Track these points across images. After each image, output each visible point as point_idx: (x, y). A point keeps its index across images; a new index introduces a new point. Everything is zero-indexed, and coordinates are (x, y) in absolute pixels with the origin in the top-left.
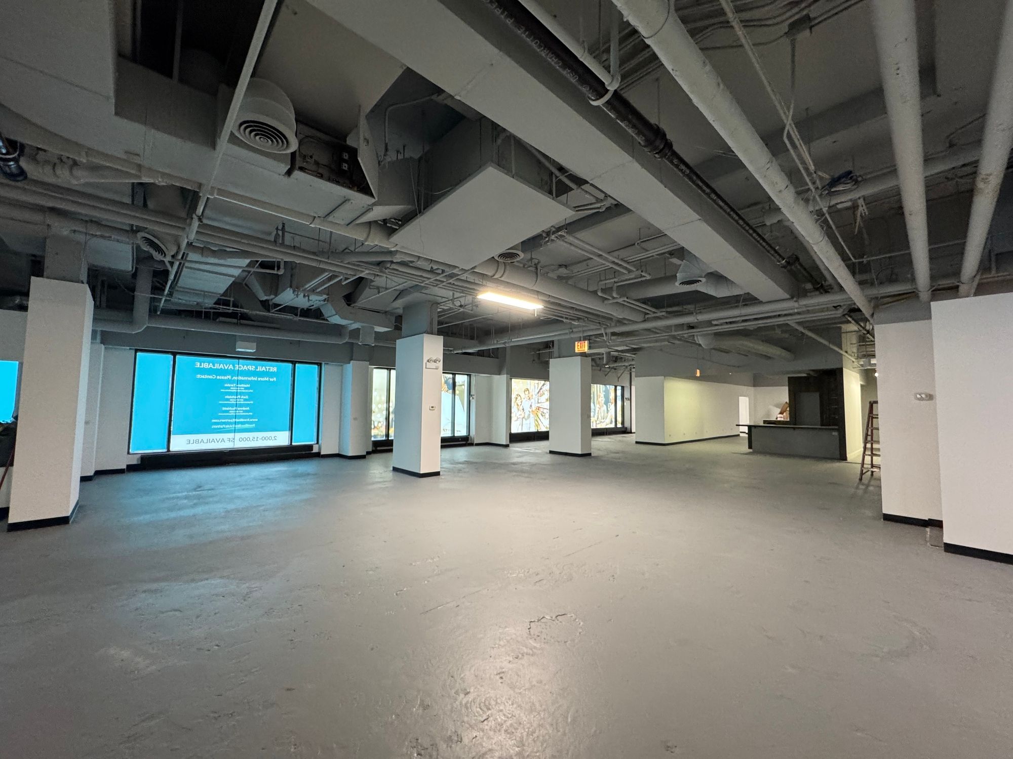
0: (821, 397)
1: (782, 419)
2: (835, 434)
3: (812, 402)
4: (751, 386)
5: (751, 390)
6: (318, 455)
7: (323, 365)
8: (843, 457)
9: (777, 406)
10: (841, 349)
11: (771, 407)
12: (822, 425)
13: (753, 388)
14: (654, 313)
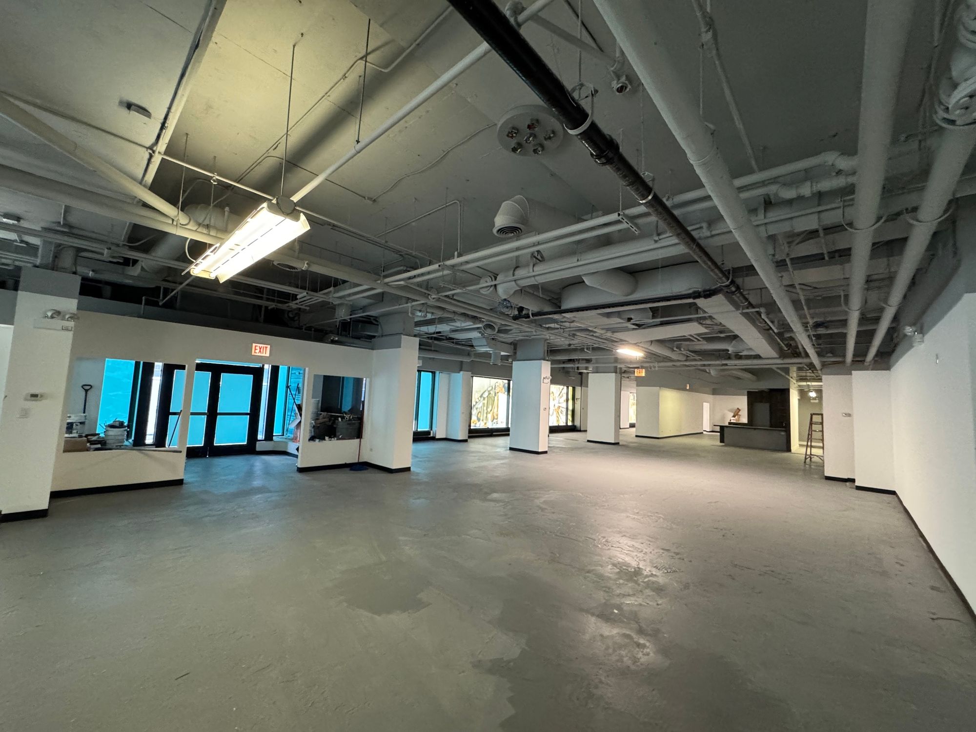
0: (770, 407)
1: (735, 421)
2: (783, 433)
3: (764, 409)
4: (710, 394)
5: (710, 397)
6: (434, 439)
7: (437, 373)
8: (789, 449)
9: (731, 411)
10: (789, 375)
11: (726, 412)
12: (771, 427)
13: (711, 396)
14: (693, 356)
